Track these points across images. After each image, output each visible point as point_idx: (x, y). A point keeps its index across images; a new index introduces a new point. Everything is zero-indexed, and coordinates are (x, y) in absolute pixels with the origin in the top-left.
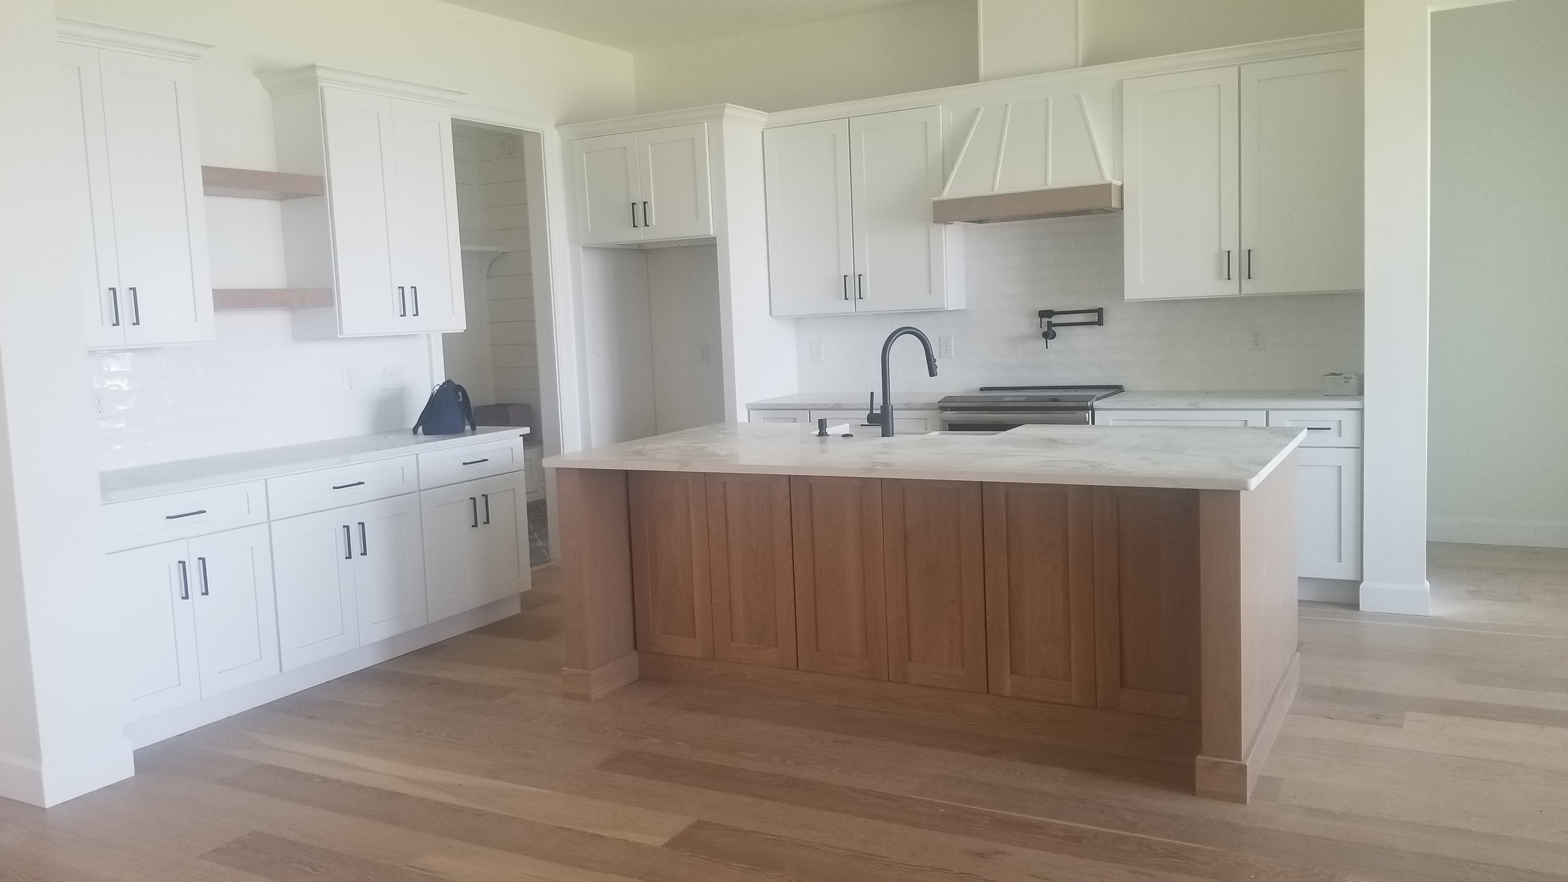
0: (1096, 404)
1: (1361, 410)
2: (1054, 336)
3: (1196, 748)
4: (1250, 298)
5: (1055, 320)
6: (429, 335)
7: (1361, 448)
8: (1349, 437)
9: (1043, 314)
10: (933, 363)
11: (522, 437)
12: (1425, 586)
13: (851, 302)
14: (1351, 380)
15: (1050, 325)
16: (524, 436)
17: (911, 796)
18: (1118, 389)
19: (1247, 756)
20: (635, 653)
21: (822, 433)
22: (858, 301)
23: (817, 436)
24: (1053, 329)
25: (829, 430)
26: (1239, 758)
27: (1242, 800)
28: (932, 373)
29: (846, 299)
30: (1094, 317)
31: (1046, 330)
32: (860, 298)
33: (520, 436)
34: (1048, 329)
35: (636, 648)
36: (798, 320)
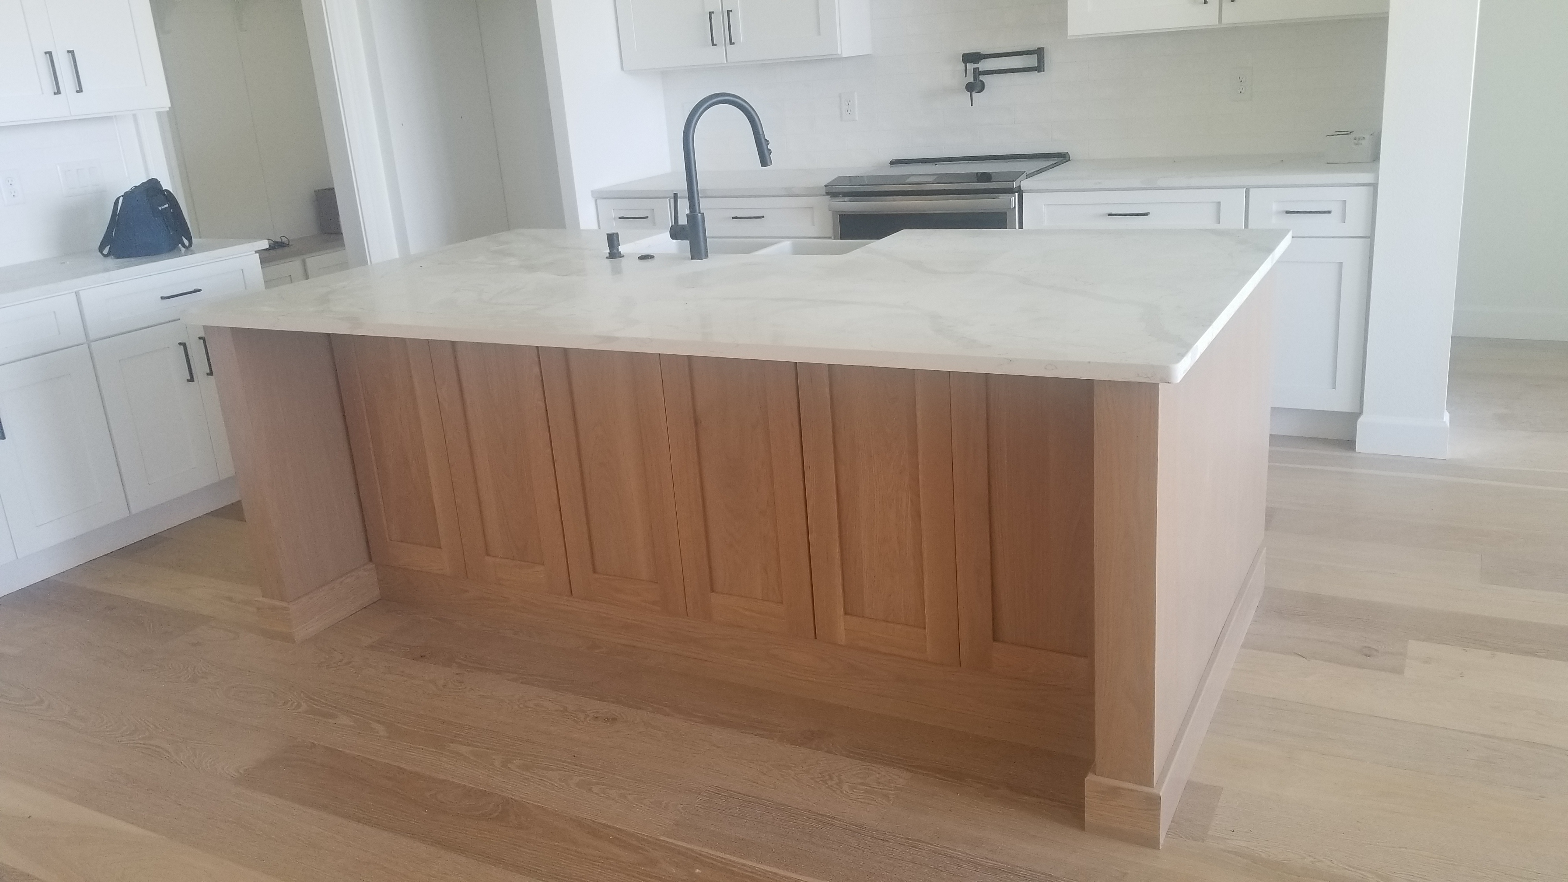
0: (1025, 184)
1: (1374, 186)
2: (982, 87)
3: (1086, 765)
4: (1235, 30)
5: (985, 65)
6: (134, 116)
7: (1370, 237)
8: (1356, 223)
9: (970, 58)
10: (765, 147)
11: (258, 254)
12: (1444, 420)
13: (720, 50)
14: (1363, 142)
15: (977, 73)
16: (260, 252)
17: (662, 838)
18: (1062, 158)
19: (1163, 774)
20: (371, 566)
21: (614, 254)
22: (729, 47)
23: (607, 258)
24: (981, 78)
25: (622, 249)
26: (1149, 782)
27: (1152, 842)
28: (765, 160)
29: (713, 44)
30: (1032, 61)
31: (972, 80)
32: (731, 43)
33: (256, 252)
34: (975, 78)
35: (371, 560)
36: (665, 74)
